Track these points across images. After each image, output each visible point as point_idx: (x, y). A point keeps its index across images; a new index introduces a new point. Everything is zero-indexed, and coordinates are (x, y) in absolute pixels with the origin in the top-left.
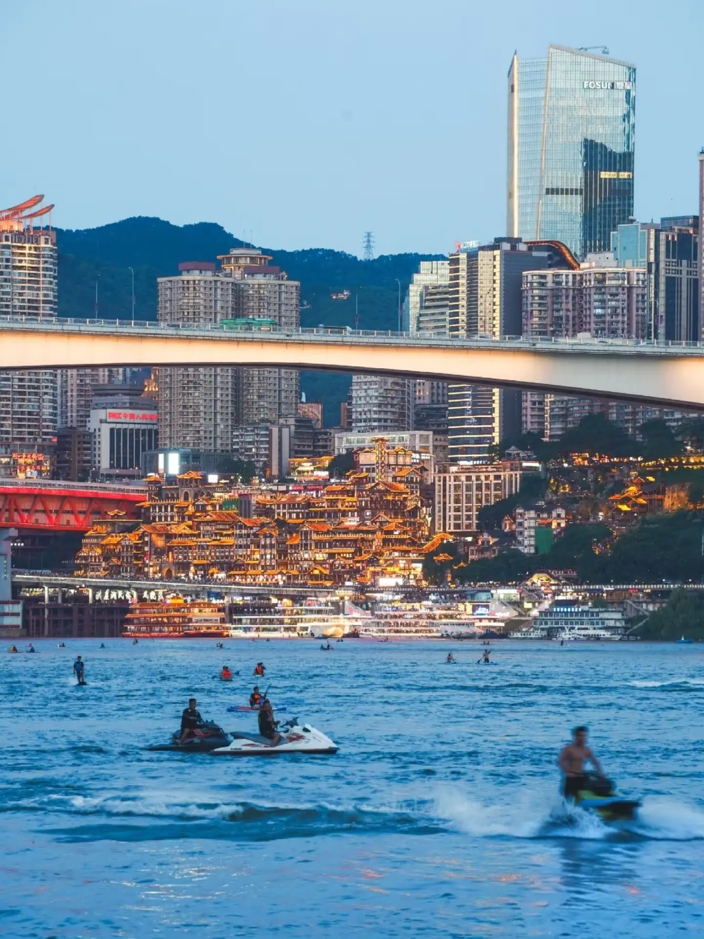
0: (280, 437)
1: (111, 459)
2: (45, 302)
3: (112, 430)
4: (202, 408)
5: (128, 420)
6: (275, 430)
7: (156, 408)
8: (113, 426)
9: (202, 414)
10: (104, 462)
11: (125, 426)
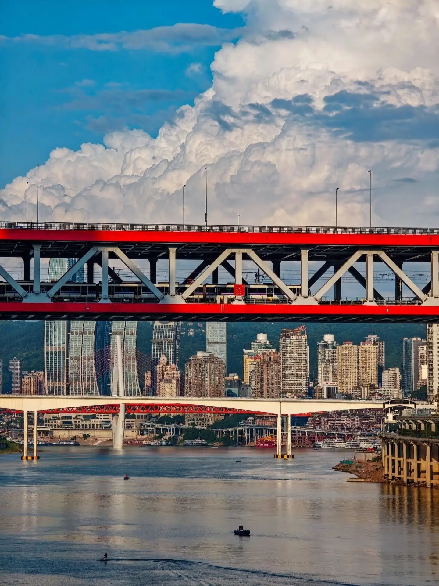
0: (364, 392)
1: (327, 395)
2: (303, 354)
3: (327, 387)
4: (348, 382)
5: (332, 384)
6: (363, 388)
7: (337, 381)
8: (327, 386)
9: (348, 383)
10: (325, 397)
11: (331, 386)
